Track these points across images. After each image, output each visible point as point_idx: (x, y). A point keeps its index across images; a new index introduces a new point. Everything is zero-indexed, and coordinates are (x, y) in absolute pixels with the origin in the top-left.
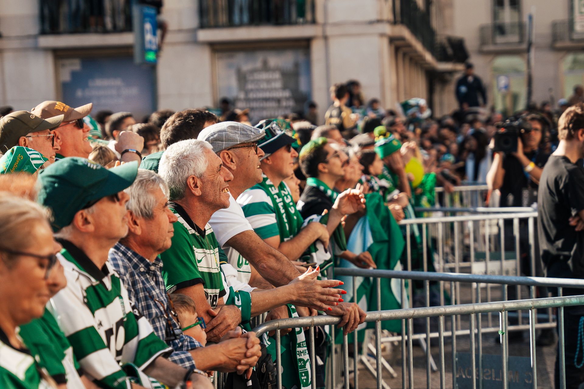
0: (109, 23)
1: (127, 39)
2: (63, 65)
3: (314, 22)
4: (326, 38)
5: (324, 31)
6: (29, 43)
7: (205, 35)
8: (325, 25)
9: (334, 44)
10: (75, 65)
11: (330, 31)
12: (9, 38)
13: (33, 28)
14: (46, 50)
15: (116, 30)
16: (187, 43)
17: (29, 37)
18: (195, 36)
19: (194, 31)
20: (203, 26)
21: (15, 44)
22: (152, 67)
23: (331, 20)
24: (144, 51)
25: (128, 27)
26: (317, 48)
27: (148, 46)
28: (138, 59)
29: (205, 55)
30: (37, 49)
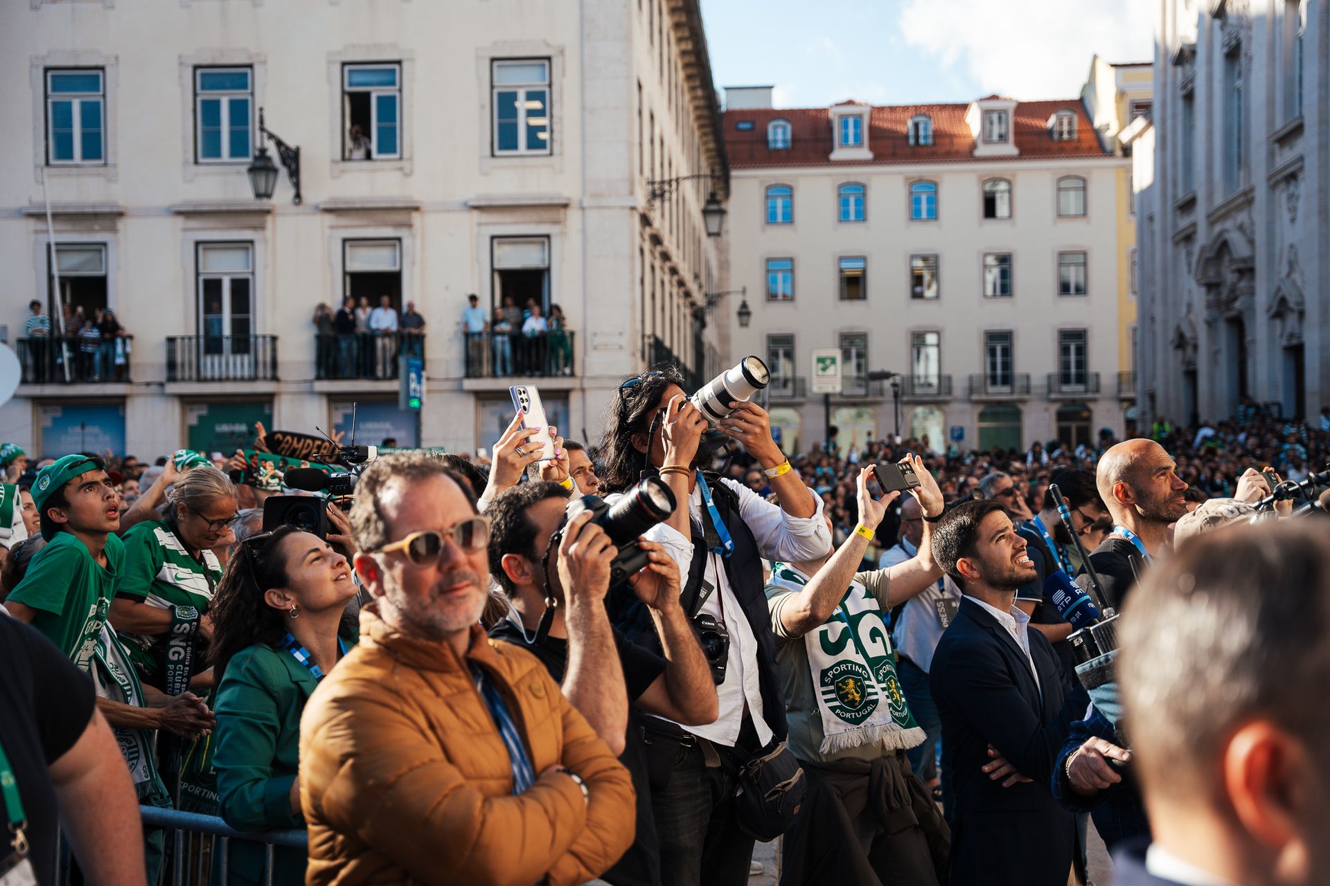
0: (380, 373)
1: (393, 386)
2: (337, 409)
3: (572, 375)
4: (583, 390)
5: (582, 384)
6: (305, 387)
7: (471, 384)
8: (582, 378)
9: (590, 396)
10: (351, 409)
11: (587, 384)
12: (286, 382)
13: (310, 373)
14: (321, 394)
15: (385, 378)
16: (453, 391)
17: (305, 381)
18: (461, 385)
19: (460, 380)
20: (468, 375)
21: (293, 388)
22: (417, 413)
23: (588, 374)
24: (409, 398)
25: (395, 376)
26: (575, 399)
27: (412, 394)
28: (402, 406)
29: (470, 403)
30: (312, 393)
